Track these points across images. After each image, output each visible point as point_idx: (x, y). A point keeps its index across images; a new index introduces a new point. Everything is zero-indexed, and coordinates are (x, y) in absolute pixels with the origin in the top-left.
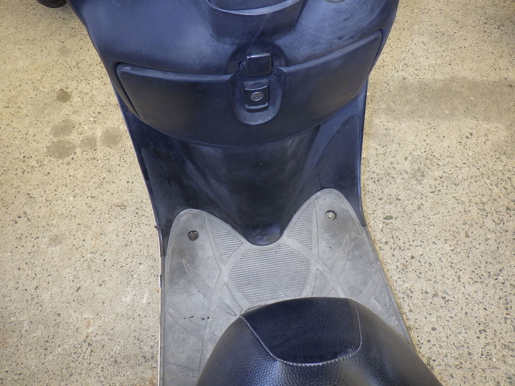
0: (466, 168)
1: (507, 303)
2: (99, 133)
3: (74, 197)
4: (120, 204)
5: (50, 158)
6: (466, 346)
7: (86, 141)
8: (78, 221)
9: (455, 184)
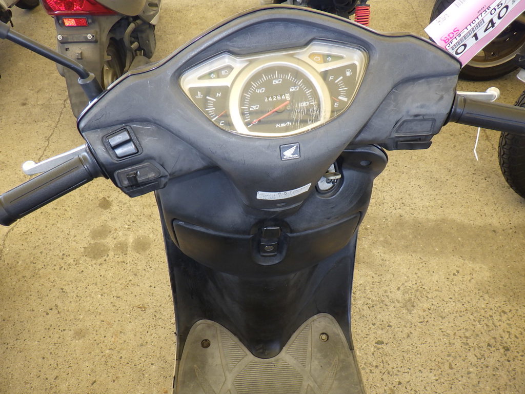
0: (452, 303)
2: (131, 240)
4: (141, 306)
5: (85, 257)
7: (119, 246)
8: (102, 318)
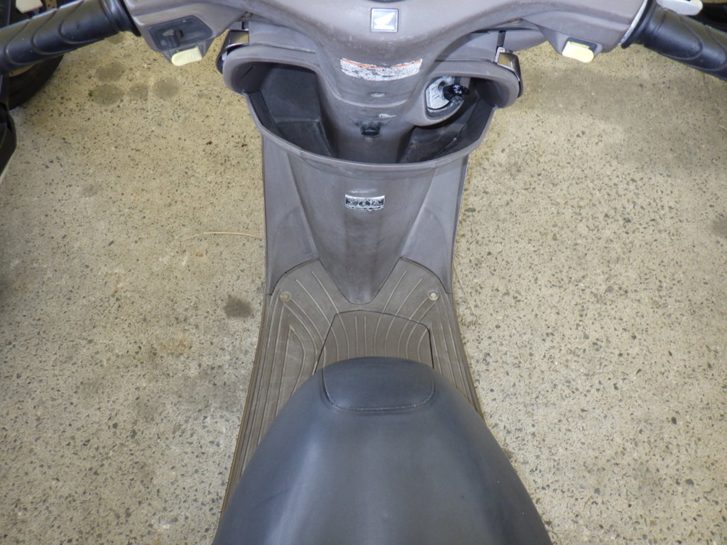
0: (569, 168)
1: (583, 310)
2: (152, 82)
3: (116, 147)
5: (92, 102)
6: (529, 346)
7: (136, 89)
8: (118, 173)
9: (553, 184)
